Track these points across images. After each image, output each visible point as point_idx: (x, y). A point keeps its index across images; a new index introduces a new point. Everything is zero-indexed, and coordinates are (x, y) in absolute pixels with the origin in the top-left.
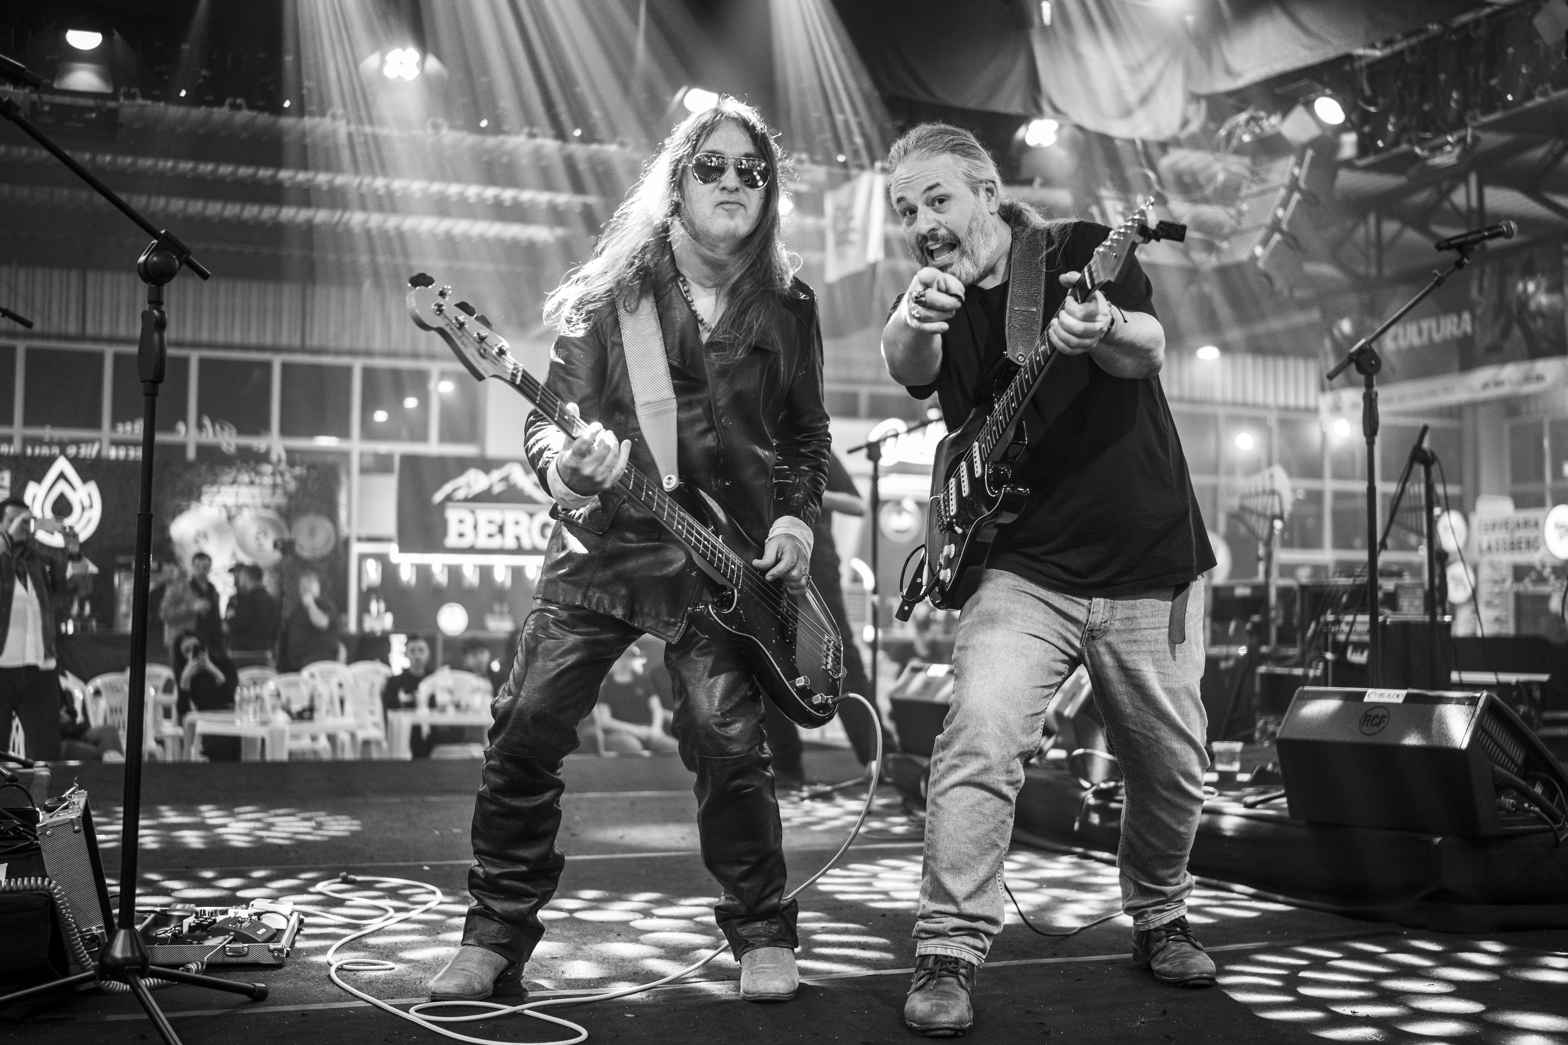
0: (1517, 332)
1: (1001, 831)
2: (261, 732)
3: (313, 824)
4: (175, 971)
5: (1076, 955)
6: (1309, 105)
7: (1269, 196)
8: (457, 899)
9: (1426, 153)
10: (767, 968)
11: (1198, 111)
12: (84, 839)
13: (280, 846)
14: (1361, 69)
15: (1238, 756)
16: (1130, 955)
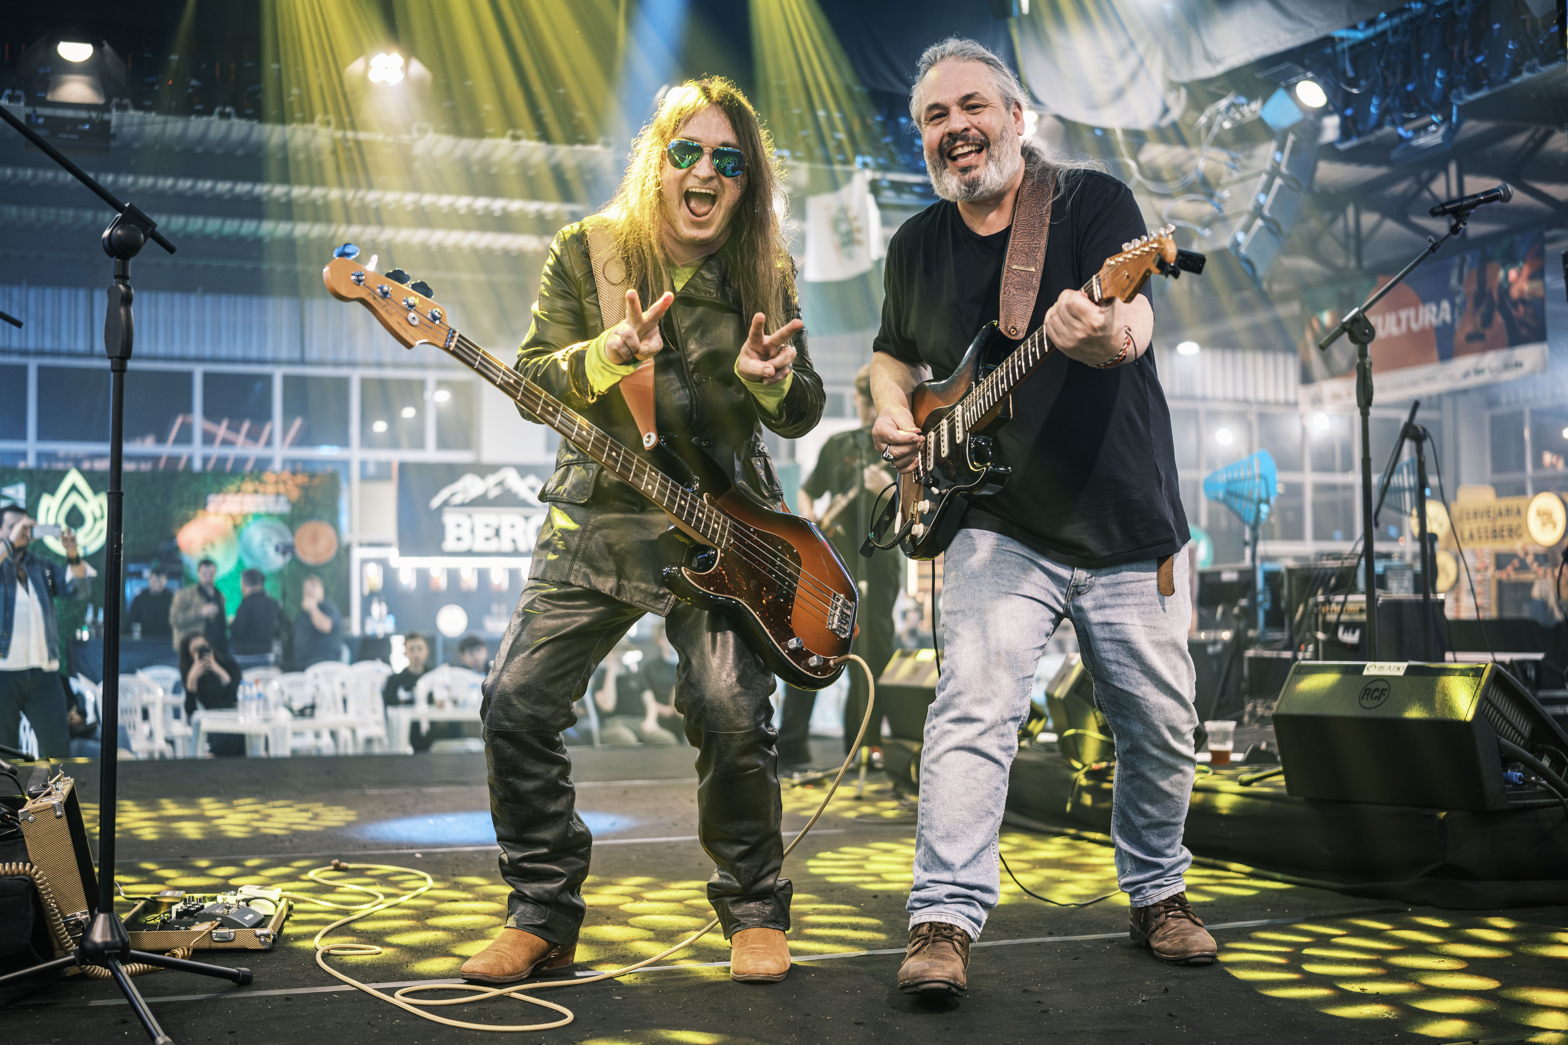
0: (1498, 319)
1: (996, 798)
2: (264, 729)
3: (309, 815)
4: (161, 957)
5: (1073, 934)
6: (1290, 89)
7: (1251, 182)
8: (448, 884)
9: (1410, 134)
10: (758, 949)
11: (1178, 98)
12: (66, 825)
13: (276, 836)
14: (1343, 51)
15: (1231, 736)
16: (1128, 934)
